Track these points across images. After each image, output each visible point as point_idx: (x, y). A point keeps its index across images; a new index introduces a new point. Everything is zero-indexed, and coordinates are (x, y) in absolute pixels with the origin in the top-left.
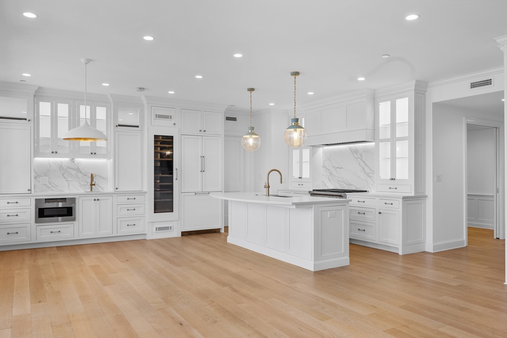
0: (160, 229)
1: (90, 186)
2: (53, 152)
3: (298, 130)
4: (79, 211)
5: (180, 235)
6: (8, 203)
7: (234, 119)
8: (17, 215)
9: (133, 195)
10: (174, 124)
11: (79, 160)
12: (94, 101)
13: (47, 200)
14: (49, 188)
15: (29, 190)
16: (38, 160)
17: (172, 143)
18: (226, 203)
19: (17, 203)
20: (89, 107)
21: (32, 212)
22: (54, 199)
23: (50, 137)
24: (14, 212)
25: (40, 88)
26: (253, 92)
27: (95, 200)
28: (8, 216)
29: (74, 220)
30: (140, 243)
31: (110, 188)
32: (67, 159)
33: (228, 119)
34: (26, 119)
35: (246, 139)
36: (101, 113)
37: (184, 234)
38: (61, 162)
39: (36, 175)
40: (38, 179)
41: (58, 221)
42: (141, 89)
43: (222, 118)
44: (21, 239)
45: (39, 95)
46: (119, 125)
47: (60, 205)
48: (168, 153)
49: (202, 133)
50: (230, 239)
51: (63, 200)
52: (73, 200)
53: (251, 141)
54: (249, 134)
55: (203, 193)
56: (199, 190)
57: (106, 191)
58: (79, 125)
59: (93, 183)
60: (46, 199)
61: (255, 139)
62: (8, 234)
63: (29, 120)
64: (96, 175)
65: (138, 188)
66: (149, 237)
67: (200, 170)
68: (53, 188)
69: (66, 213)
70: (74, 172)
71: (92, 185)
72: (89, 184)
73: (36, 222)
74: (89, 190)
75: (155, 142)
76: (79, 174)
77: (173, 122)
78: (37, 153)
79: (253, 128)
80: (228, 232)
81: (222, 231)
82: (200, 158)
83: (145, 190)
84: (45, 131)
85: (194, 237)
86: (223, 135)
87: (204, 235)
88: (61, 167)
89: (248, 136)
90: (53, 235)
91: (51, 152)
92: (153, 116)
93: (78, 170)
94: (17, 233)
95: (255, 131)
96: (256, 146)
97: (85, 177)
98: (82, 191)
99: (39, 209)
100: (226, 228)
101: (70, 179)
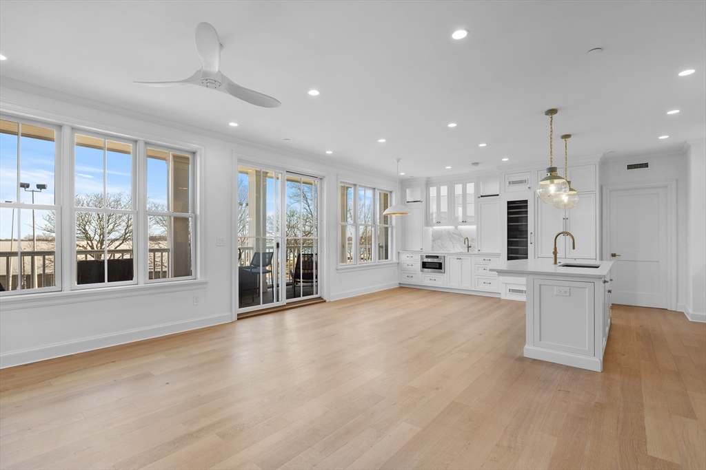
0: (513, 291)
4: (447, 266)
6: (408, 257)
8: (412, 265)
9: (489, 257)
10: (529, 188)
11: (460, 227)
12: (464, 181)
13: (427, 257)
14: (441, 248)
15: (421, 249)
16: (435, 228)
17: (526, 207)
19: (413, 257)
20: (461, 185)
21: (419, 264)
22: (431, 256)
24: (411, 263)
25: (428, 178)
26: (568, 140)
27: (457, 259)
28: (408, 265)
29: (444, 272)
32: (453, 227)
33: (632, 167)
34: (420, 201)
36: (471, 188)
39: (434, 239)
40: (435, 242)
41: (434, 272)
42: (475, 164)
43: (595, 171)
44: (415, 281)
45: (428, 183)
46: (481, 197)
47: (435, 260)
51: (437, 257)
52: (444, 258)
62: (408, 276)
63: (423, 202)
64: (470, 239)
66: (503, 297)
68: (443, 248)
69: (438, 267)
70: (457, 237)
71: (469, 247)
73: (422, 271)
75: (509, 208)
76: (461, 237)
77: (528, 186)
78: (428, 223)
82: (562, 221)
84: (433, 208)
88: (449, 233)
90: (431, 281)
91: (436, 222)
92: (507, 184)
93: (460, 235)
94: (412, 277)
99: (423, 262)
101: (454, 242)
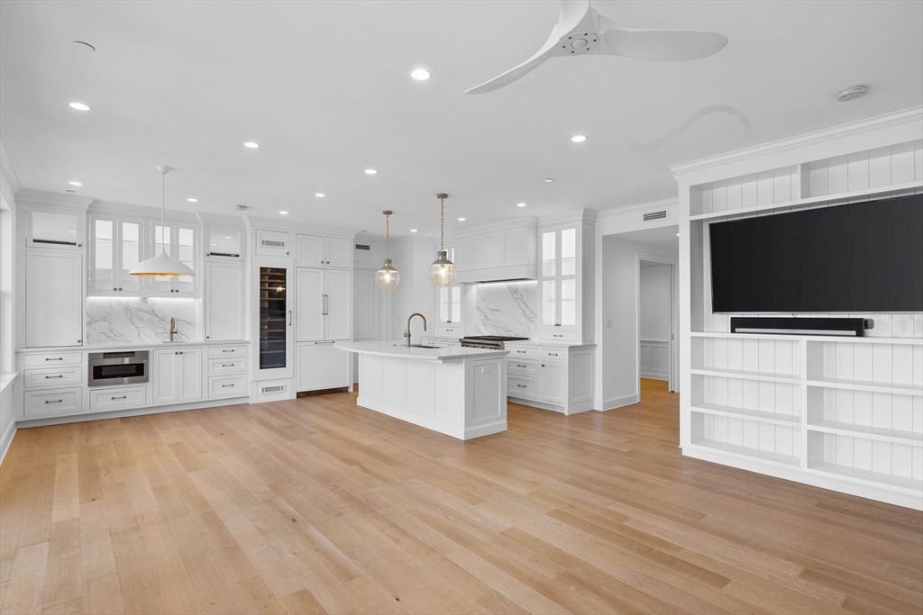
0: (268, 389)
1: (169, 335)
2: (115, 289)
3: (447, 266)
4: (154, 368)
5: (295, 397)
6: (47, 360)
7: (367, 248)
8: (61, 377)
9: (231, 346)
10: (288, 253)
11: (152, 299)
12: (176, 220)
13: (106, 355)
14: (109, 337)
15: (79, 341)
16: (92, 299)
17: (284, 278)
18: (356, 356)
19: (61, 359)
20: (169, 228)
21: (84, 371)
22: (117, 353)
23: (111, 268)
24: (56, 372)
25: (96, 201)
26: (390, 216)
27: (177, 353)
28: (47, 377)
29: (147, 380)
30: (240, 409)
31: (198, 337)
32: (137, 299)
33: (358, 247)
34: (75, 244)
35: (381, 274)
37: (300, 395)
38: (128, 303)
39: (90, 319)
40: (93, 326)
41: (122, 383)
42: (242, 207)
43: (350, 247)
44: (67, 409)
45: (95, 210)
46: (212, 254)
47: (127, 361)
48: (280, 289)
49: (325, 266)
50: (361, 402)
51: (131, 354)
52: (145, 354)
53: (387, 277)
54: (384, 268)
55: (325, 342)
56: (321, 338)
57: (192, 341)
58: (154, 255)
59: (174, 330)
60: (104, 354)
61: (393, 275)
62: (47, 402)
63: (80, 245)
64: (178, 320)
65: (238, 337)
66: (251, 401)
67: (322, 312)
68: (115, 338)
69: (134, 372)
70: (146, 316)
71: (172, 333)
72: (169, 332)
73: (89, 385)
74: (169, 340)
75: (262, 276)
76: (154, 318)
77: (286, 251)
78: (91, 289)
79: (390, 261)
80: (357, 391)
81: (351, 390)
82: (322, 298)
83: (248, 338)
84: (104, 260)
85: (314, 399)
86: (352, 269)
87: (327, 396)
88: (127, 309)
89: (384, 271)
90: (113, 402)
91: (112, 289)
92: (259, 243)
93: (153, 312)
94: (61, 401)
95: (392, 265)
96: (393, 283)
97: (162, 322)
98: (158, 341)
99: (95, 367)
100: (356, 386)
101: (140, 325)
